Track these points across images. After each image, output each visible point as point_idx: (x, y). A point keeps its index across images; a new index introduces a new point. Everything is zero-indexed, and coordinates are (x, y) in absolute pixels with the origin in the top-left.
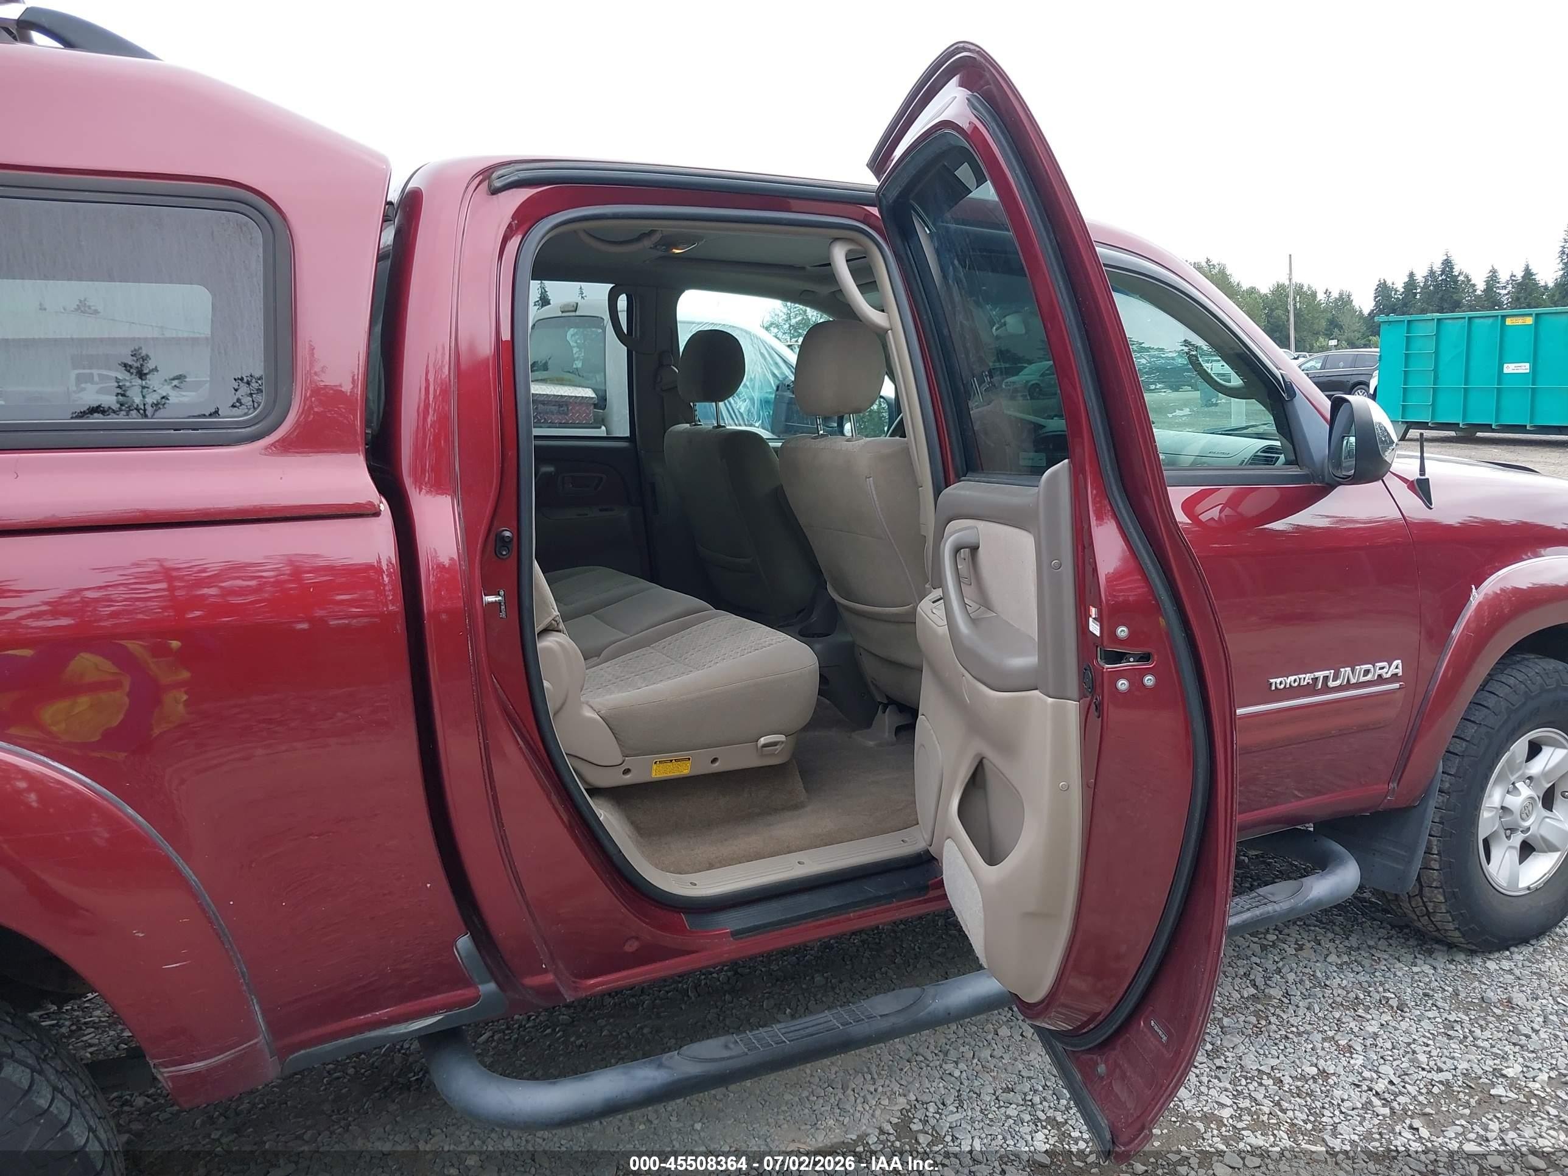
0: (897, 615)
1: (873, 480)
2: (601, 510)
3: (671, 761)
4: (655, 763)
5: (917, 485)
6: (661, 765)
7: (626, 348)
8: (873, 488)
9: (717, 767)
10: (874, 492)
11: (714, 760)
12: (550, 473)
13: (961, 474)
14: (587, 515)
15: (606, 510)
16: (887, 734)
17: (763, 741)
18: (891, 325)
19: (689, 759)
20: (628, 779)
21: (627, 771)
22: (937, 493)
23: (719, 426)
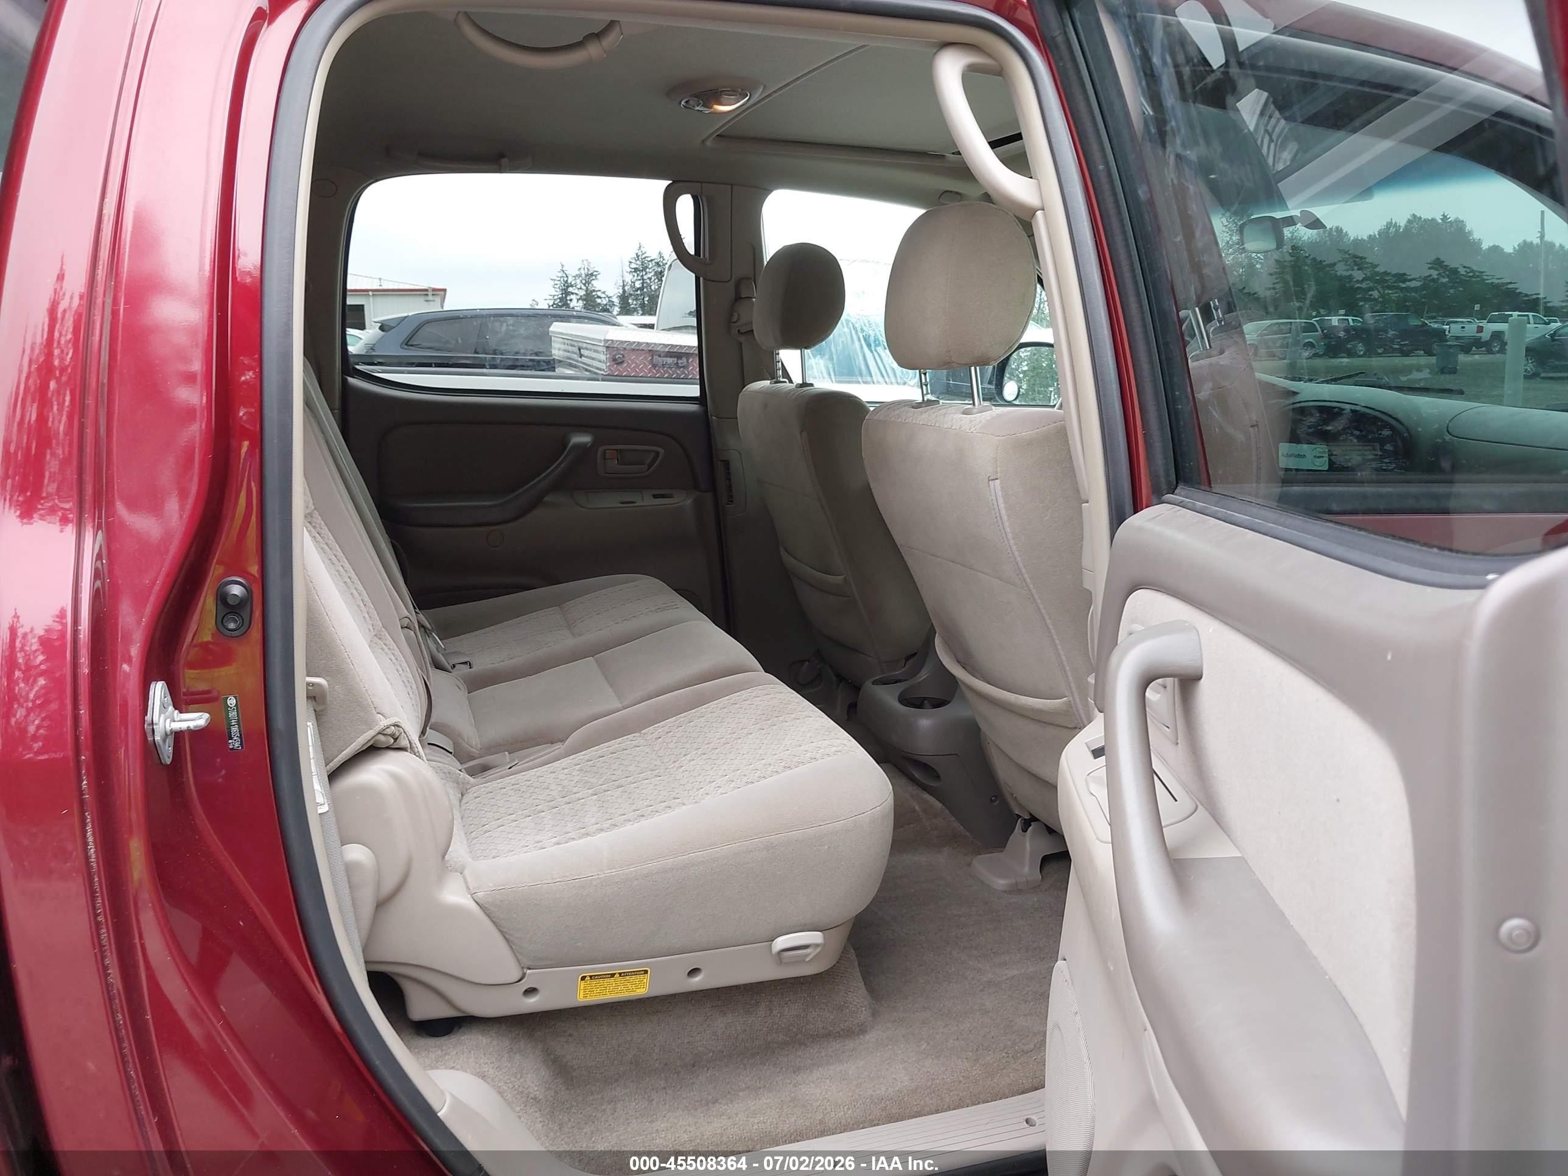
0: (1040, 711)
1: (1001, 483)
2: (655, 496)
3: (613, 975)
4: (583, 978)
5: (1078, 498)
6: (594, 982)
7: (694, 275)
8: (1001, 500)
9: (697, 982)
10: (1002, 506)
11: (694, 972)
12: (586, 444)
13: (1164, 486)
14: (635, 502)
15: (663, 496)
16: (1026, 869)
17: (781, 942)
18: (1043, 203)
19: (646, 972)
20: (532, 1004)
21: (531, 991)
22: (1117, 518)
23: (804, 384)
